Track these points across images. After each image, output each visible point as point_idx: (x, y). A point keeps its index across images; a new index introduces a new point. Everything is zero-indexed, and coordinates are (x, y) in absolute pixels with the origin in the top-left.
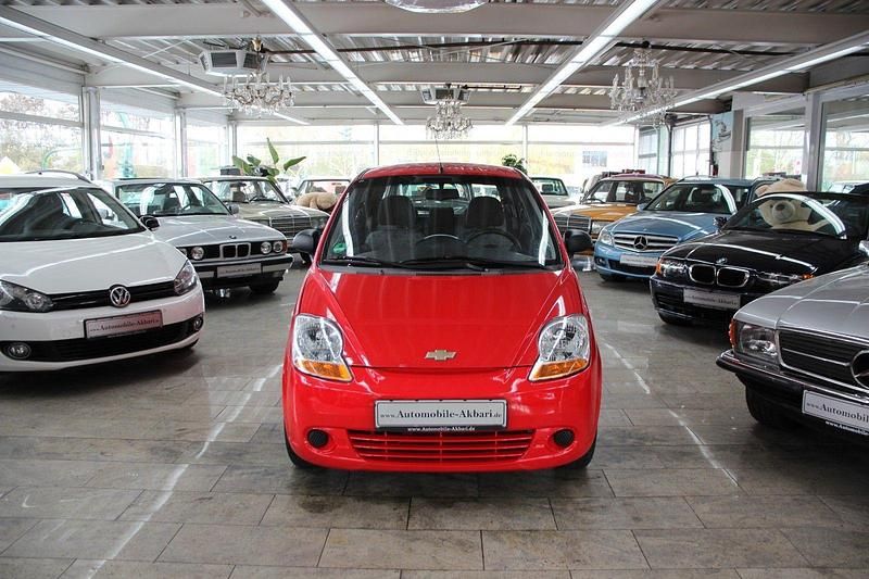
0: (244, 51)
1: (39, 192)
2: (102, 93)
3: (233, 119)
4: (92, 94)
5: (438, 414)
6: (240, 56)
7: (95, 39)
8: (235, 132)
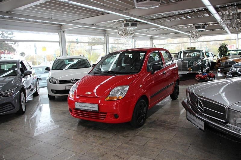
0: (131, 22)
1: (79, 59)
2: (109, 35)
3: (151, 38)
4: (107, 36)
5: (86, 107)
6: (130, 23)
7: (93, 24)
8: (152, 42)
